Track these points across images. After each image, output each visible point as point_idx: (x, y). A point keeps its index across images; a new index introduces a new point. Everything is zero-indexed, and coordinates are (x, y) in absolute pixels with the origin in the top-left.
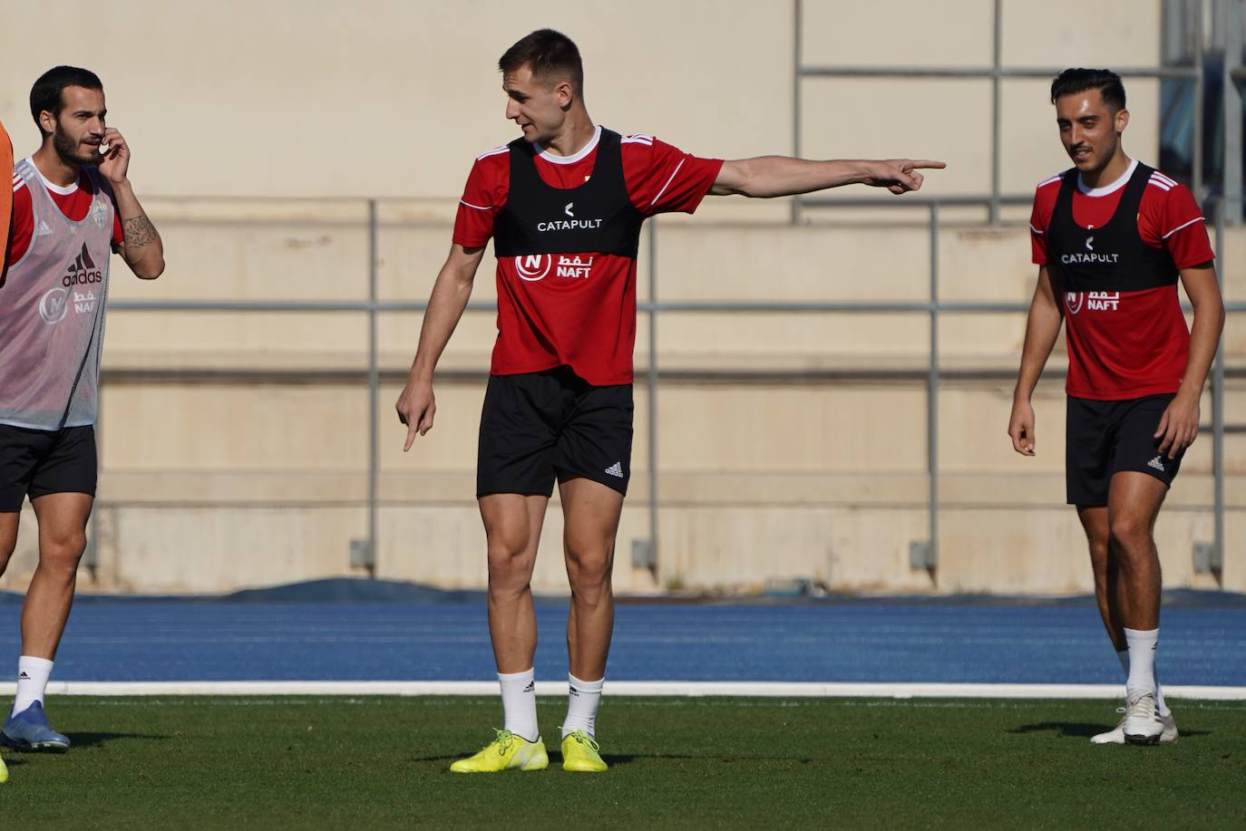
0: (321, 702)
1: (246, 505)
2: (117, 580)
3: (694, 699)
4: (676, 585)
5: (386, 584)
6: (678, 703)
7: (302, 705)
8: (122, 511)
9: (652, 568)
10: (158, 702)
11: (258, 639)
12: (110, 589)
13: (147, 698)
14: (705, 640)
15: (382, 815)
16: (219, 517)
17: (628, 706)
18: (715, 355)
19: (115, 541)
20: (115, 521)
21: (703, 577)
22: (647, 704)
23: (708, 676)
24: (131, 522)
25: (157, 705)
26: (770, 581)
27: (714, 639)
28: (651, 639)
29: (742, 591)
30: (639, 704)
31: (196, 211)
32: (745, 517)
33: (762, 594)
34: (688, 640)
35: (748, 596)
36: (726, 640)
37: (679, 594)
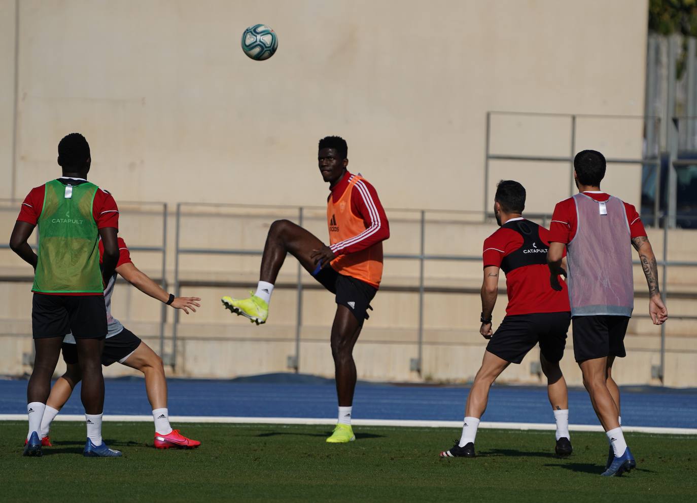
1: (243, 340)
2: (184, 371)
3: (434, 429)
4: (429, 378)
5: (303, 376)
6: (427, 430)
8: (187, 341)
9: (419, 371)
11: (245, 399)
12: (180, 375)
13: (194, 424)
14: (440, 403)
15: (294, 476)
16: (229, 345)
19: (183, 354)
20: (184, 346)
21: (441, 375)
23: (441, 418)
24: (191, 346)
26: (469, 378)
27: (445, 402)
28: (417, 402)
29: (458, 382)
31: (224, 210)
32: (460, 349)
33: (466, 384)
34: (432, 402)
35: (460, 384)
36: (449, 403)
37: (430, 382)
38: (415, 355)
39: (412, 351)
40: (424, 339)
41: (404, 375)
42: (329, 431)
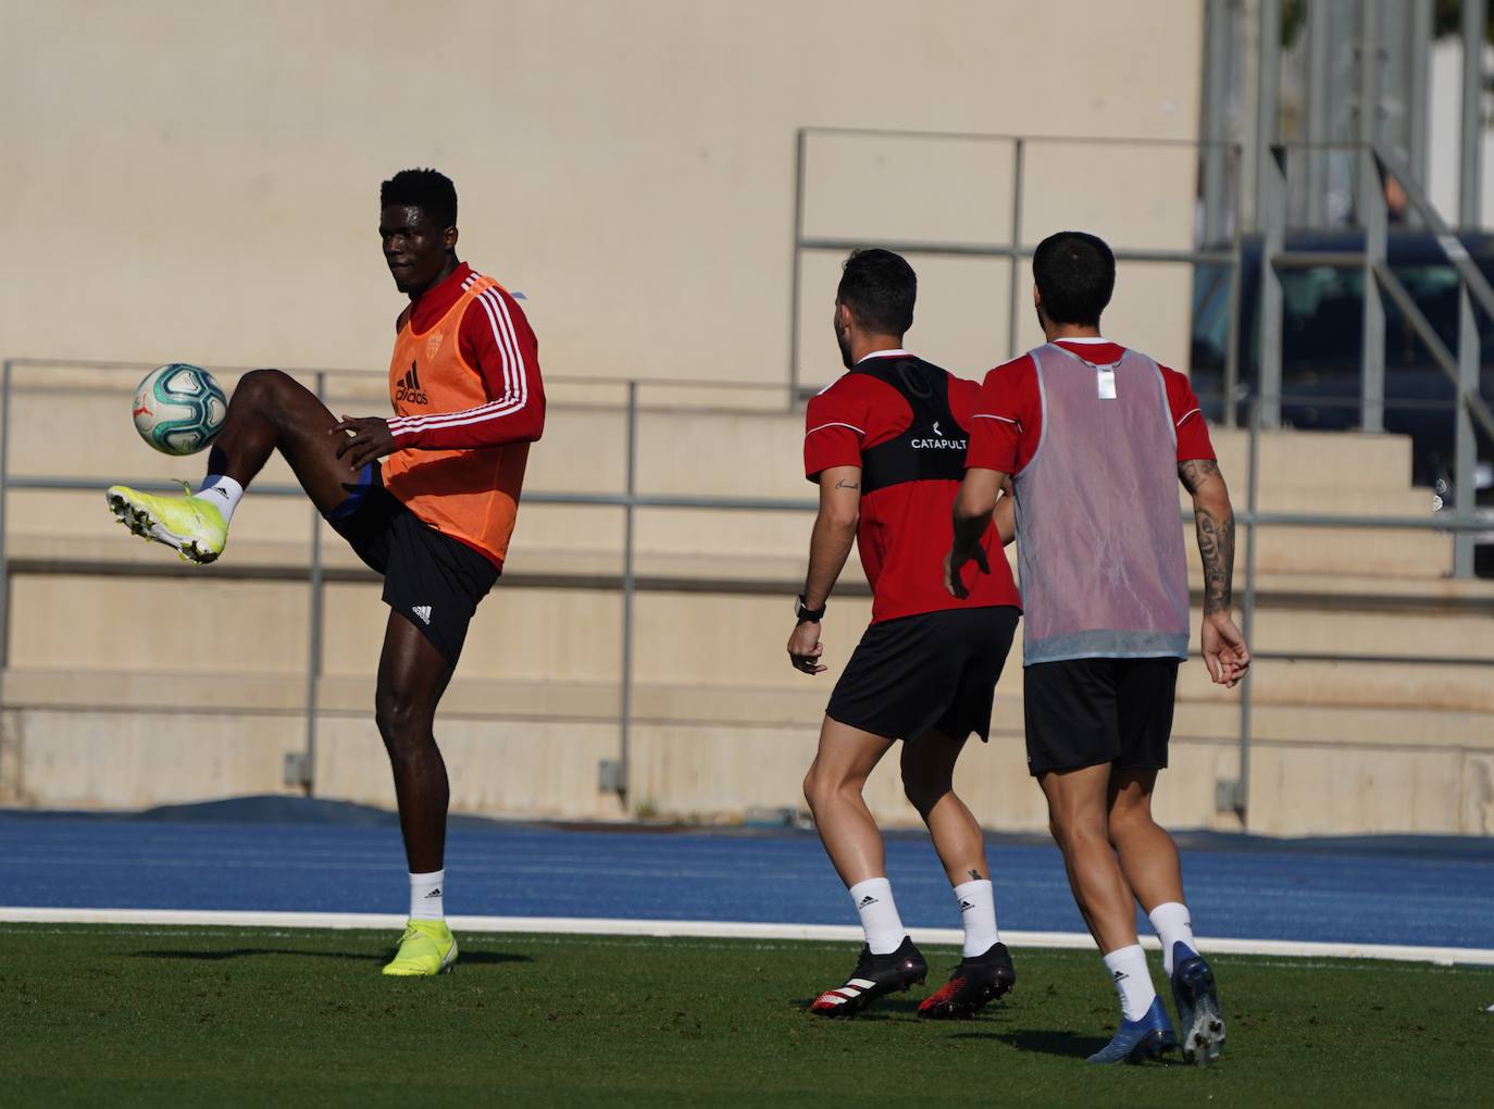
0: (243, 934)
1: (170, 711)
2: (20, 791)
3: (660, 939)
4: (647, 812)
5: (324, 802)
6: (641, 944)
7: (220, 937)
8: (27, 714)
9: (622, 792)
10: (58, 931)
11: (175, 863)
14: (676, 874)
15: (302, 1061)
16: (137, 723)
17: (585, 946)
18: (697, 556)
19: (19, 750)
20: (20, 727)
21: (679, 802)
22: (607, 943)
23: (678, 914)
24: (38, 728)
25: (56, 934)
26: (751, 810)
27: (686, 873)
28: (614, 872)
29: (720, 820)
30: (599, 943)
32: (726, 738)
33: (742, 825)
34: (657, 873)
35: (726, 826)
36: (697, 874)
37: (650, 822)
38: (612, 753)
39: (604, 741)
40: (635, 711)
41: (583, 801)
42: (389, 946)
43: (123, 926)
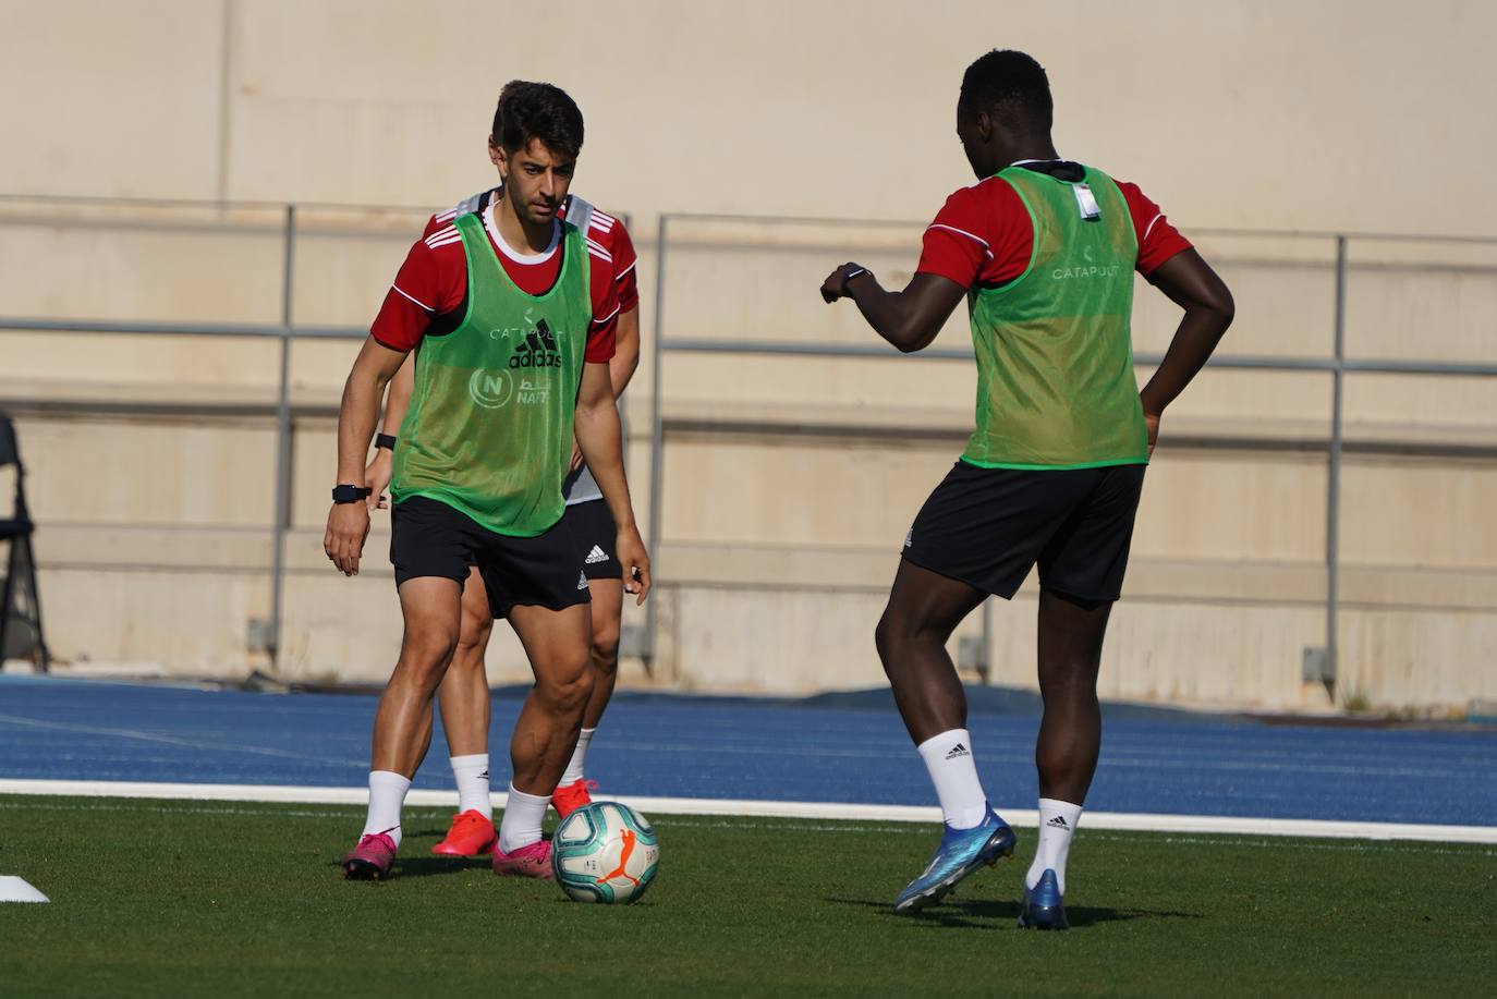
0: (922, 831)
1: (834, 590)
2: (675, 675)
3: (1379, 843)
4: (1357, 704)
5: (1000, 691)
6: (1358, 847)
7: (898, 833)
8: (683, 591)
9: (1329, 683)
10: (725, 824)
11: (845, 753)
12: (667, 685)
13: (712, 818)
14: (1392, 772)
16: (800, 604)
17: (1296, 849)
18: (1412, 425)
19: (675, 629)
20: (675, 606)
21: (1392, 694)
22: (1321, 847)
23: (1397, 816)
24: (694, 606)
25: (722, 828)
26: (1471, 703)
27: (1403, 772)
28: (1324, 769)
29: (1436, 715)
30: (1311, 847)
31: (785, 234)
32: (1445, 624)
33: (1464, 719)
34: (1371, 771)
35: (1446, 721)
36: (1419, 773)
37: (1360, 715)
38: (1319, 640)
39: (1309, 628)
40: (1341, 596)
41: (1286, 693)
43: (793, 820)
